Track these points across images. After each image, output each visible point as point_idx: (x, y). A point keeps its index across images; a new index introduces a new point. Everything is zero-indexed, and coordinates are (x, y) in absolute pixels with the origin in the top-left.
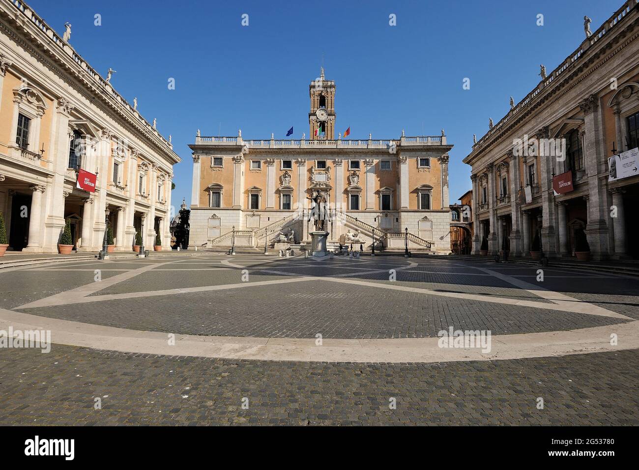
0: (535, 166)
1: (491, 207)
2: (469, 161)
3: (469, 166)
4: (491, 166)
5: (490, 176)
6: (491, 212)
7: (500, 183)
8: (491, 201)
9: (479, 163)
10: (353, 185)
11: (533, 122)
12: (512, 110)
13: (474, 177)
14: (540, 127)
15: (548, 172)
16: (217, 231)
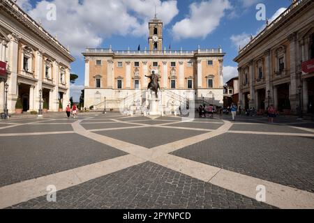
0: (284, 58)
1: (251, 84)
2: (236, 60)
3: (236, 63)
4: (251, 62)
5: (250, 67)
6: (251, 87)
7: (257, 71)
8: (251, 81)
9: (243, 61)
10: (172, 75)
11: (284, 31)
12: (267, 27)
13: (240, 69)
14: (291, 32)
15: (296, 60)
16: (99, 100)
